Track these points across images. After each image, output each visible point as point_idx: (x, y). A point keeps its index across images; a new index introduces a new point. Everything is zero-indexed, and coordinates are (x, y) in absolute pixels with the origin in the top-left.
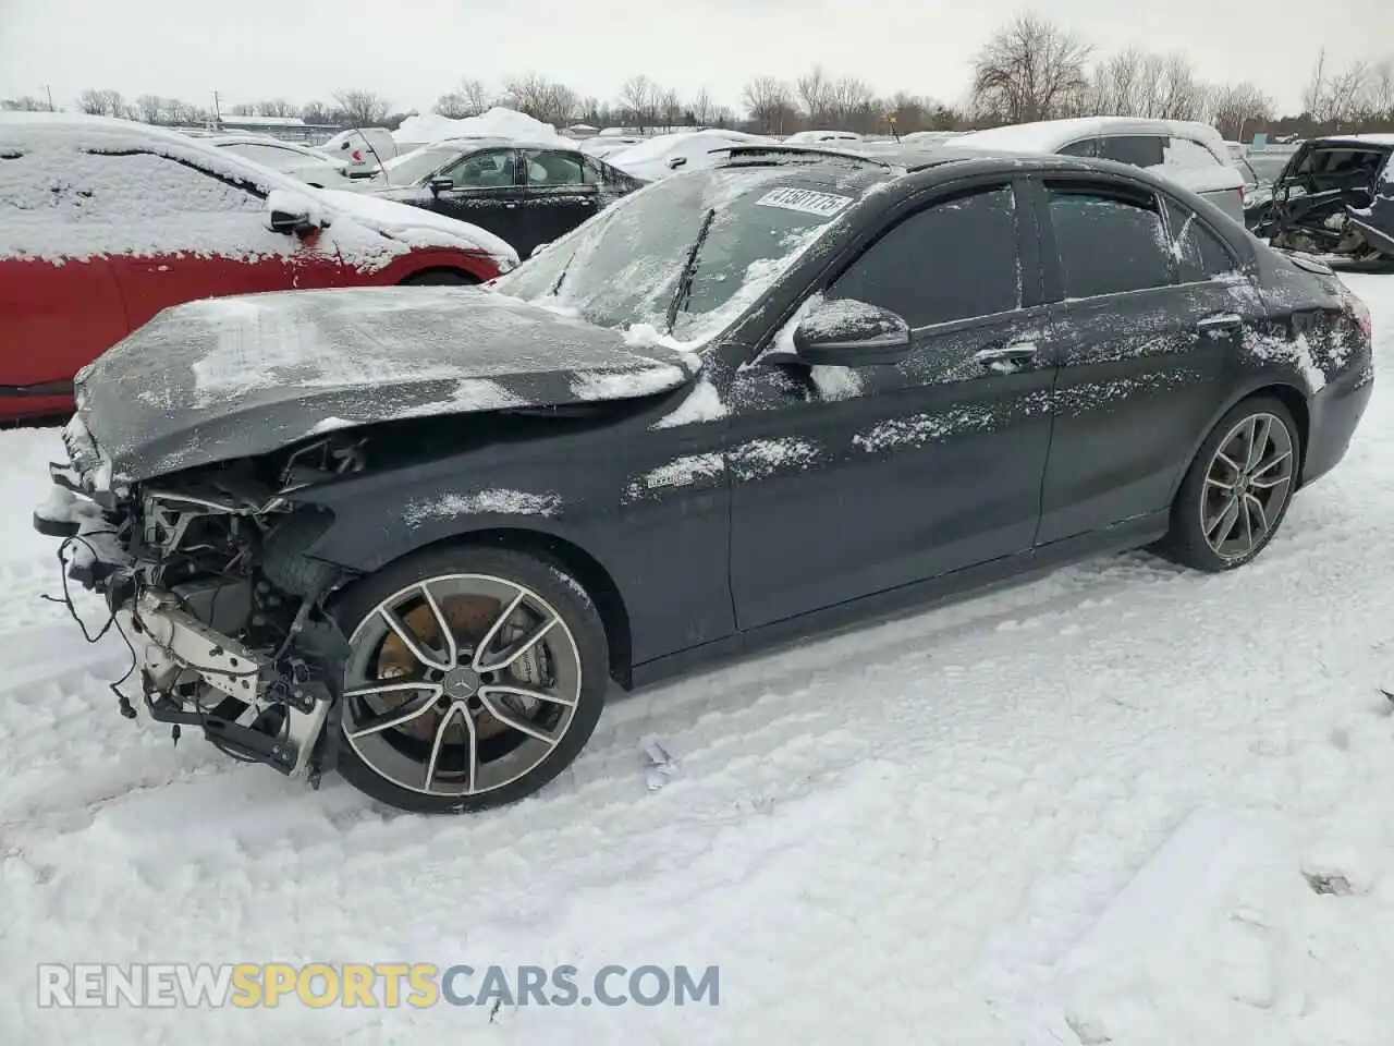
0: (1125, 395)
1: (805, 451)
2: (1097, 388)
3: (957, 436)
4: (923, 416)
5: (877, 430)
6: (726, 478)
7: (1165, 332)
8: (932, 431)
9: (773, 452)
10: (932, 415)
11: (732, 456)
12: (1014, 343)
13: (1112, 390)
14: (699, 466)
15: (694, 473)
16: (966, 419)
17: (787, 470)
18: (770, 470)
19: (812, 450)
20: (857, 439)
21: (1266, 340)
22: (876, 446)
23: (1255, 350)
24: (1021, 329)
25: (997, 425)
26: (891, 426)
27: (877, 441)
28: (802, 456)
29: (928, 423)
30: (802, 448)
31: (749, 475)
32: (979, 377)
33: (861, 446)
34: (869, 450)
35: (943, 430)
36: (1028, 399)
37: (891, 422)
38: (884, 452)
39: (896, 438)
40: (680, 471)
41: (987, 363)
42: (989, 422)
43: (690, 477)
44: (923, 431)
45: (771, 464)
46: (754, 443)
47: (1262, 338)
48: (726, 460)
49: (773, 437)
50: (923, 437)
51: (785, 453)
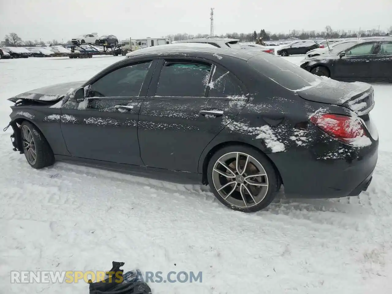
0: (165, 128)
1: (74, 120)
2: (154, 124)
3: (108, 126)
4: (100, 118)
5: (89, 119)
6: (60, 120)
7: (183, 112)
8: (102, 123)
9: (68, 118)
10: (102, 119)
11: (62, 117)
12: (129, 105)
13: (160, 126)
14: (56, 117)
15: (55, 118)
16: (111, 122)
17: (70, 122)
18: (67, 121)
19: (75, 120)
20: (85, 120)
21: (235, 123)
22: (88, 123)
23: (228, 126)
24: (133, 102)
25: (119, 125)
26: (93, 119)
27: (89, 121)
28: (73, 120)
29: (101, 120)
30: (74, 119)
31: (63, 121)
32: (114, 112)
33: (85, 122)
34: (87, 123)
35: (104, 123)
36: (129, 121)
37: (93, 118)
38: (90, 125)
39: (93, 122)
40: (52, 117)
41: (117, 109)
42: (117, 124)
43: (54, 118)
44: (100, 122)
45: (68, 120)
46: (66, 115)
47: (233, 122)
48: (60, 117)
49: (69, 115)
50: (99, 123)
51: (70, 119)
